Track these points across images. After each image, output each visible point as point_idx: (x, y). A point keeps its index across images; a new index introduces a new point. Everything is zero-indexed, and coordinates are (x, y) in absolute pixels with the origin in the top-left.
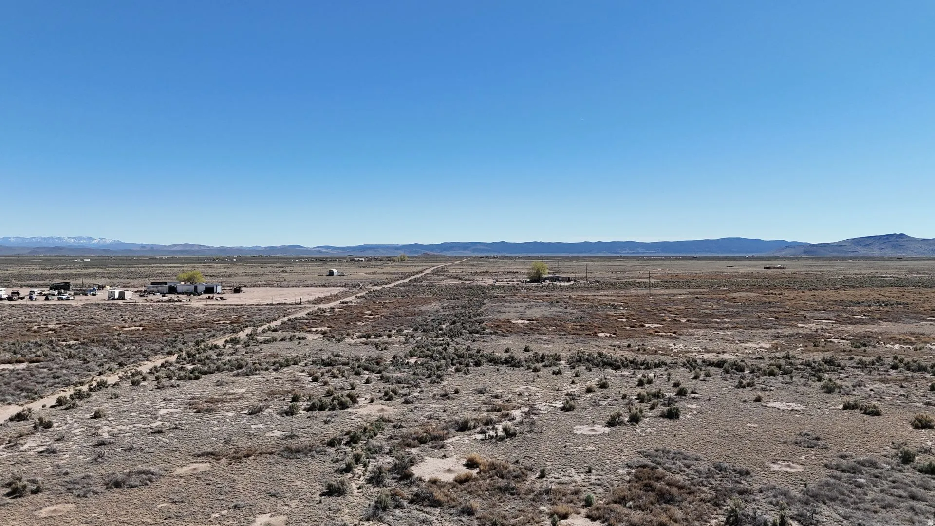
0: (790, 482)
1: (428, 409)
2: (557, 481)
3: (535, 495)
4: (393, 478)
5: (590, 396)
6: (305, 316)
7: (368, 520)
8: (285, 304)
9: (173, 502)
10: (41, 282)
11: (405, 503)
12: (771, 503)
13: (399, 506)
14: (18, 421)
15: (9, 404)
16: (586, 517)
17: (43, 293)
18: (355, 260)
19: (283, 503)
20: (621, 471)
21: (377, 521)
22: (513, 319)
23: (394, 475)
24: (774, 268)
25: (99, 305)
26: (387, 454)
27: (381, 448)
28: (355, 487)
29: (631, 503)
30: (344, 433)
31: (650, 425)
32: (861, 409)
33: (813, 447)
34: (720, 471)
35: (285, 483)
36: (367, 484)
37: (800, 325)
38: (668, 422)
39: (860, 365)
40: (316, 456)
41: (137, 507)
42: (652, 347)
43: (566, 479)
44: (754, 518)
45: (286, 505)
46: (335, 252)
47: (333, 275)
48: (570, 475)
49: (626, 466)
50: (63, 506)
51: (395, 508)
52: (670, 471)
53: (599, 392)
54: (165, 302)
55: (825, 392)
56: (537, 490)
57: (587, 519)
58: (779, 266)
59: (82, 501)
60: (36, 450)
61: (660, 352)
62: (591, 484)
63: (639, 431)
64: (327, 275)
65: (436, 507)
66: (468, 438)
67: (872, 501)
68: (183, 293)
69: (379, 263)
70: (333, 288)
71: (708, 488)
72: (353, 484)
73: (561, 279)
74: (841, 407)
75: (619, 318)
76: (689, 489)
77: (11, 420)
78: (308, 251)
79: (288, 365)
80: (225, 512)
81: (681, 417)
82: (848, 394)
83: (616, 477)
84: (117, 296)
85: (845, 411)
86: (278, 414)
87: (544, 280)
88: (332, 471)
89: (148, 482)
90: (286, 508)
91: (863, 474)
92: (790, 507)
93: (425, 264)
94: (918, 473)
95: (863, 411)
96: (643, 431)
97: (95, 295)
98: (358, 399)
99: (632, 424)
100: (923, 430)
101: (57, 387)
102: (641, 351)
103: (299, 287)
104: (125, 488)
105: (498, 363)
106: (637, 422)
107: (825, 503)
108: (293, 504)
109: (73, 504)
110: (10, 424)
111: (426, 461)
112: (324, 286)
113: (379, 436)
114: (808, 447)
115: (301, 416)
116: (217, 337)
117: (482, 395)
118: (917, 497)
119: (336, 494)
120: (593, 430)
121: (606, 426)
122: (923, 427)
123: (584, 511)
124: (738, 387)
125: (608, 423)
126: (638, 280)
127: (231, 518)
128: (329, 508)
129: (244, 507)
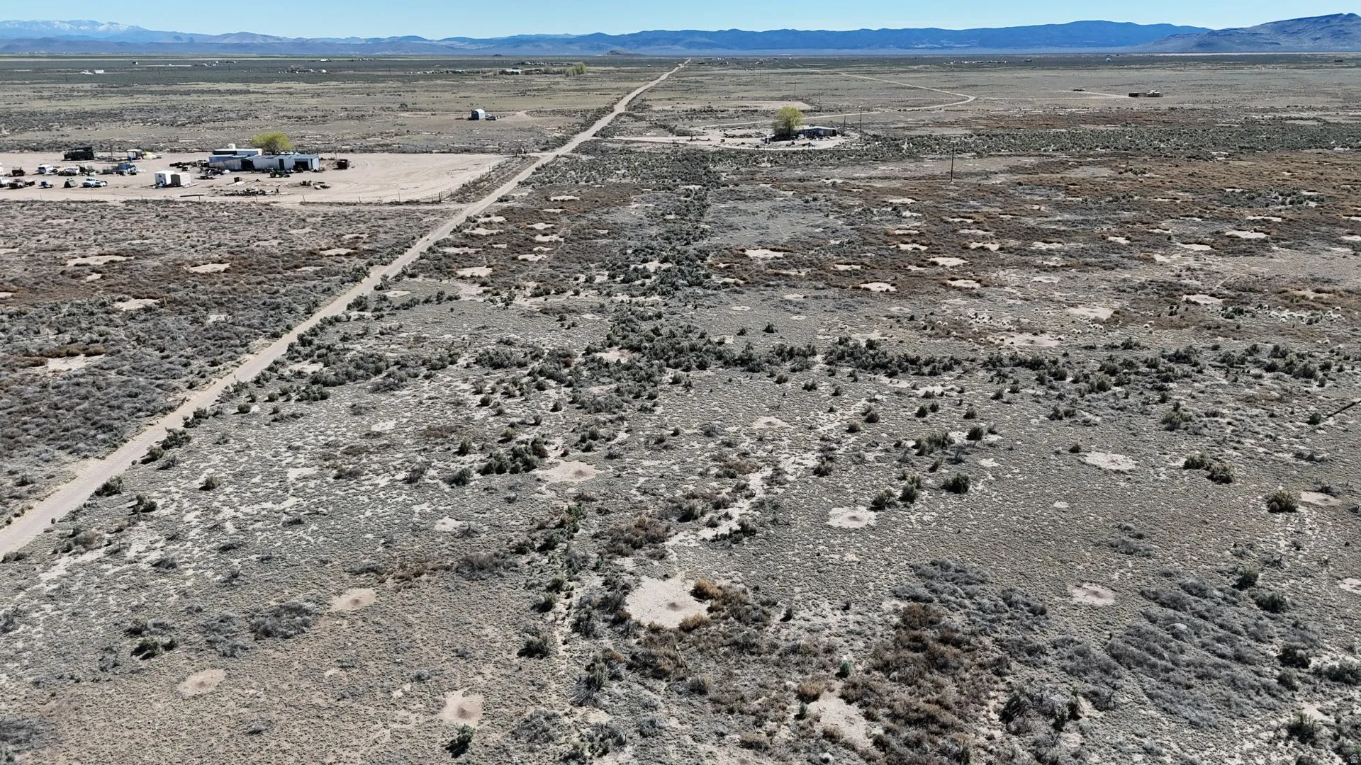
0: (1093, 626)
1: (640, 471)
2: (807, 625)
3: (780, 655)
4: (605, 621)
5: (853, 439)
6: (451, 237)
7: (581, 705)
8: (417, 203)
9: (342, 667)
10: (46, 137)
11: (623, 671)
12: (1064, 669)
13: (615, 677)
14: (108, 495)
15: (86, 457)
16: (841, 697)
17: (59, 170)
18: (507, 73)
19: (474, 670)
20: (888, 605)
21: (592, 707)
22: (749, 247)
23: (607, 616)
24: (1145, 95)
25: (146, 202)
26: (594, 569)
27: (585, 559)
28: (560, 639)
29: (895, 674)
30: (536, 525)
31: (930, 505)
32: (1207, 469)
33: (1131, 554)
34: (1010, 605)
35: (472, 630)
36: (573, 632)
37: (1159, 258)
38: (952, 499)
39: (1225, 364)
40: (505, 574)
41: (301, 677)
42: (943, 321)
43: (818, 621)
44: (1041, 700)
45: (480, 673)
46: (474, 47)
47: (478, 119)
48: (824, 613)
49: (892, 594)
50: (210, 675)
51: (611, 679)
52: (948, 607)
53: (866, 430)
54: (242, 195)
55: (1167, 429)
56: (783, 645)
57: (842, 701)
58: (1152, 92)
59: (231, 663)
60: (148, 559)
61: (955, 333)
62: (849, 632)
63: (913, 518)
64: (470, 119)
65: (660, 678)
66: (694, 537)
67: (1188, 665)
68: (263, 171)
69: (542, 81)
70: (482, 156)
71: (991, 639)
72: (556, 633)
73: (822, 133)
74: (1181, 462)
75: (902, 243)
76: (969, 643)
77: (98, 493)
78: (432, 46)
79: (443, 367)
80: (407, 687)
81: (971, 488)
82: (1196, 434)
83: (879, 616)
84: (169, 181)
85: (1185, 472)
86: (444, 480)
87: (797, 135)
88: (527, 604)
89: (304, 628)
90: (479, 679)
91: (1186, 610)
92: (1086, 678)
93: (615, 85)
94: (1255, 607)
95: (1209, 473)
96: (920, 521)
97: (135, 174)
98: (546, 447)
99: (905, 506)
100: (1281, 515)
101: (140, 417)
102: (928, 331)
103: (431, 152)
104: (278, 639)
105: (730, 364)
106: (912, 502)
107: (1130, 669)
108: (488, 669)
109: (222, 670)
110: (100, 501)
111: (643, 584)
112: (467, 151)
113: (581, 531)
114: (1126, 553)
115: (476, 485)
116: (333, 294)
117: (711, 439)
118: (1244, 657)
119: (538, 655)
120: (854, 518)
121: (871, 509)
122: (1282, 510)
123: (838, 685)
124: (1051, 418)
125: (874, 503)
126: (938, 132)
127: (418, 700)
128: (532, 681)
129: (429, 678)
